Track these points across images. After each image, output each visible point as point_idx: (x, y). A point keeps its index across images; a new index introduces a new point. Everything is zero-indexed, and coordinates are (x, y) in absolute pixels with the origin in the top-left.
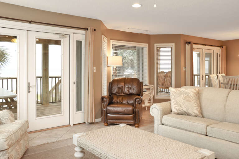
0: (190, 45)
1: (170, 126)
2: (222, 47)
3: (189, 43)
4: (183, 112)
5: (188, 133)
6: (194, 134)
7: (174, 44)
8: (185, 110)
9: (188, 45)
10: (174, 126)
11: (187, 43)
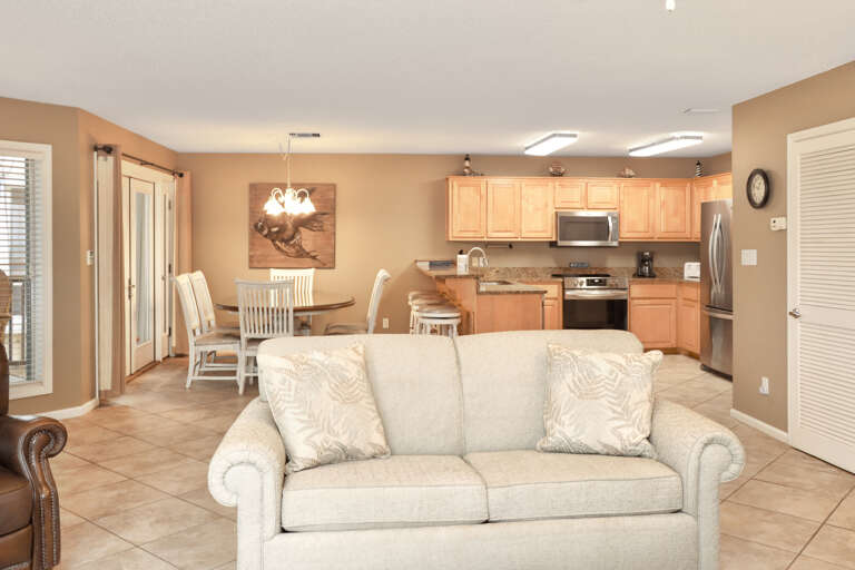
0: (111, 159)
1: (327, 529)
2: (181, 175)
3: (108, 150)
4: (336, 452)
5: (421, 533)
6: (442, 532)
7: (47, 150)
8: (344, 440)
9: (101, 158)
10: (351, 524)
11: (96, 149)
